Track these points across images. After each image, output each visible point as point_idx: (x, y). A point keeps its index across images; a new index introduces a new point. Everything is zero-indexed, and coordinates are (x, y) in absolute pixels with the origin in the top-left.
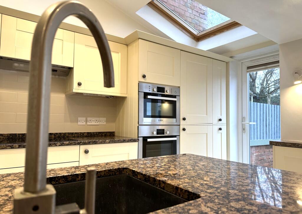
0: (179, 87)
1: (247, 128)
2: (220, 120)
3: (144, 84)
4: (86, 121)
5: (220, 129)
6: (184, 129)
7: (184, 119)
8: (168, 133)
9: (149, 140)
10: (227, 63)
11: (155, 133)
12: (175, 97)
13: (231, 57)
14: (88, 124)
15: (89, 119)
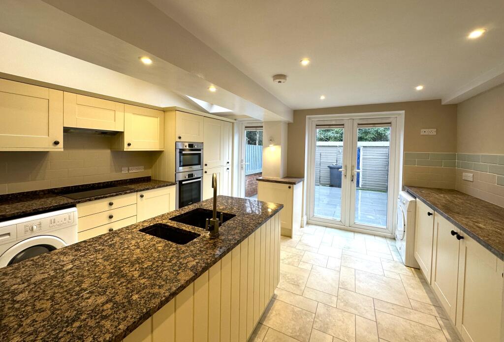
0: (203, 143)
1: (244, 166)
2: (228, 163)
3: (179, 143)
4: (129, 170)
5: (228, 169)
6: (206, 172)
7: (206, 165)
8: (196, 176)
9: (183, 183)
10: (233, 123)
11: (187, 177)
12: (200, 150)
13: (235, 120)
14: (130, 172)
15: (130, 168)
